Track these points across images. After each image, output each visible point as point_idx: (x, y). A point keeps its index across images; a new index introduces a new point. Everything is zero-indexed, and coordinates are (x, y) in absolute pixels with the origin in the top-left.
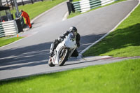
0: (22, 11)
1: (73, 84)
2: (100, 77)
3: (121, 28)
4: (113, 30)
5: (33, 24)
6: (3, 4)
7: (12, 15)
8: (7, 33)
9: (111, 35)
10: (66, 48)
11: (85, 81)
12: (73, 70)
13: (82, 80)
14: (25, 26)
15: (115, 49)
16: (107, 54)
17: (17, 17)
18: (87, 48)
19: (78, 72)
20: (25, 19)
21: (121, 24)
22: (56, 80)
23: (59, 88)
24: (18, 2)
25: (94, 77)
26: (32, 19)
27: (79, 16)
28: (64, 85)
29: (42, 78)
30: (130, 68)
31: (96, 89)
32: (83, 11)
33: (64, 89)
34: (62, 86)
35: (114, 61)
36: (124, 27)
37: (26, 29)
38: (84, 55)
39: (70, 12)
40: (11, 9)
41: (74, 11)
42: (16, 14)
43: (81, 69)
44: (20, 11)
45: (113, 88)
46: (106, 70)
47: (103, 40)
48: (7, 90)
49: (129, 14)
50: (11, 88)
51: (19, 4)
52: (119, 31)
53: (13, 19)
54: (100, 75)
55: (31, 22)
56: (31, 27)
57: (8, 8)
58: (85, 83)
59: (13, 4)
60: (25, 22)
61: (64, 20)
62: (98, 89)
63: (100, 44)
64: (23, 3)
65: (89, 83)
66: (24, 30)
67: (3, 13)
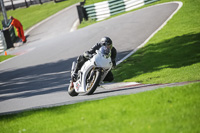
0: (12, 18)
1: (85, 122)
2: (124, 113)
3: (154, 42)
4: (142, 45)
5: (27, 36)
9: (139, 52)
11: (102, 118)
13: (98, 118)
14: (16, 39)
15: (146, 72)
16: (133, 79)
17: (4, 26)
19: (92, 105)
20: (16, 30)
21: (153, 37)
22: (61, 116)
23: (65, 127)
24: (6, 4)
25: (116, 112)
26: (27, 29)
27: (94, 25)
28: (72, 123)
29: (41, 114)
30: (166, 99)
31: (117, 130)
32: (100, 18)
33: (72, 129)
34: (70, 126)
36: (157, 41)
37: (18, 44)
39: (81, 20)
41: (87, 18)
43: (97, 101)
45: (142, 128)
46: (132, 102)
49: (165, 23)
51: (8, 8)
52: (150, 46)
55: (25, 34)
56: (25, 42)
58: (103, 122)
60: (17, 34)
61: (72, 30)
62: (121, 130)
64: (14, 7)
65: (107, 121)
66: (14, 45)
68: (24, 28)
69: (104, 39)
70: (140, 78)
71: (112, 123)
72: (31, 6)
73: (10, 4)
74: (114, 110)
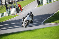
1: (40, 35)
4: (57, 12)
6: (10, 1)
7: (14, 6)
8: (12, 13)
9: (56, 14)
12: (40, 29)
13: (44, 33)
15: (58, 20)
16: (54, 22)
18: (46, 20)
19: (42, 30)
22: (33, 33)
23: (34, 36)
25: (49, 32)
26: (23, 7)
27: (42, 6)
28: (36, 35)
29: (27, 32)
32: (44, 4)
33: (36, 37)
34: (35, 36)
35: (57, 25)
37: (20, 12)
38: (45, 23)
39: (38, 5)
40: (14, 3)
41: (40, 4)
43: (43, 28)
44: (18, 4)
46: (54, 29)
47: (53, 16)
50: (14, 37)
51: (17, 1)
53: (15, 8)
54: (51, 31)
57: (13, 3)
59: (14, 1)
61: (36, 8)
62: (50, 37)
63: (51, 18)
64: (19, 1)
65: (46, 34)
66: (19, 12)
67: (10, 5)
69: (30, 12)
70: (56, 22)
71: (48, 35)
74: (48, 31)
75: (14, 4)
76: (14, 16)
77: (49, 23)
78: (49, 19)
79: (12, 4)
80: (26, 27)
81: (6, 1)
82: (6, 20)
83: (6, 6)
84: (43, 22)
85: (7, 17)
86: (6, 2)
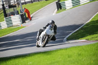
0: (25, 8)
2: (79, 55)
3: (94, 20)
4: (89, 21)
6: (12, 4)
7: (18, 11)
8: (14, 24)
9: (87, 25)
10: (47, 35)
11: (69, 57)
12: (61, 49)
13: (67, 57)
14: (27, 19)
15: (90, 35)
16: (84, 38)
17: (21, 12)
18: (70, 34)
19: (64, 51)
20: (27, 14)
21: (94, 17)
22: (49, 56)
24: (22, 2)
25: (75, 55)
26: (32, 14)
31: (76, 63)
32: (67, 8)
33: (54, 63)
34: (53, 61)
35: (89, 43)
36: (96, 19)
37: (28, 21)
38: (68, 39)
39: (58, 9)
40: (17, 7)
41: (61, 8)
42: (20, 11)
43: (66, 49)
44: (23, 8)
45: (88, 62)
46: (84, 49)
47: (82, 29)
48: (14, 64)
50: (17, 62)
51: (23, 4)
52: (92, 22)
53: (18, 14)
54: (79, 53)
55: (31, 16)
56: (31, 20)
57: (15, 6)
58: (69, 59)
59: (18, 4)
60: (27, 16)
61: (54, 14)
62: (78, 63)
64: (25, 3)
65: (71, 59)
66: (26, 21)
67: (12, 10)
68: (30, 13)
69: (51, 21)
70: (87, 38)
71: (73, 60)
72: (34, 3)
73: (24, 1)
74: (74, 53)
75: (18, 9)
76: (18, 28)
77: (75, 39)
78: (75, 33)
79: (15, 8)
80: (44, 46)
81: (4, 3)
82: (4, 34)
83: (5, 12)
84: (65, 39)
85: (5, 29)
86: (5, 5)
